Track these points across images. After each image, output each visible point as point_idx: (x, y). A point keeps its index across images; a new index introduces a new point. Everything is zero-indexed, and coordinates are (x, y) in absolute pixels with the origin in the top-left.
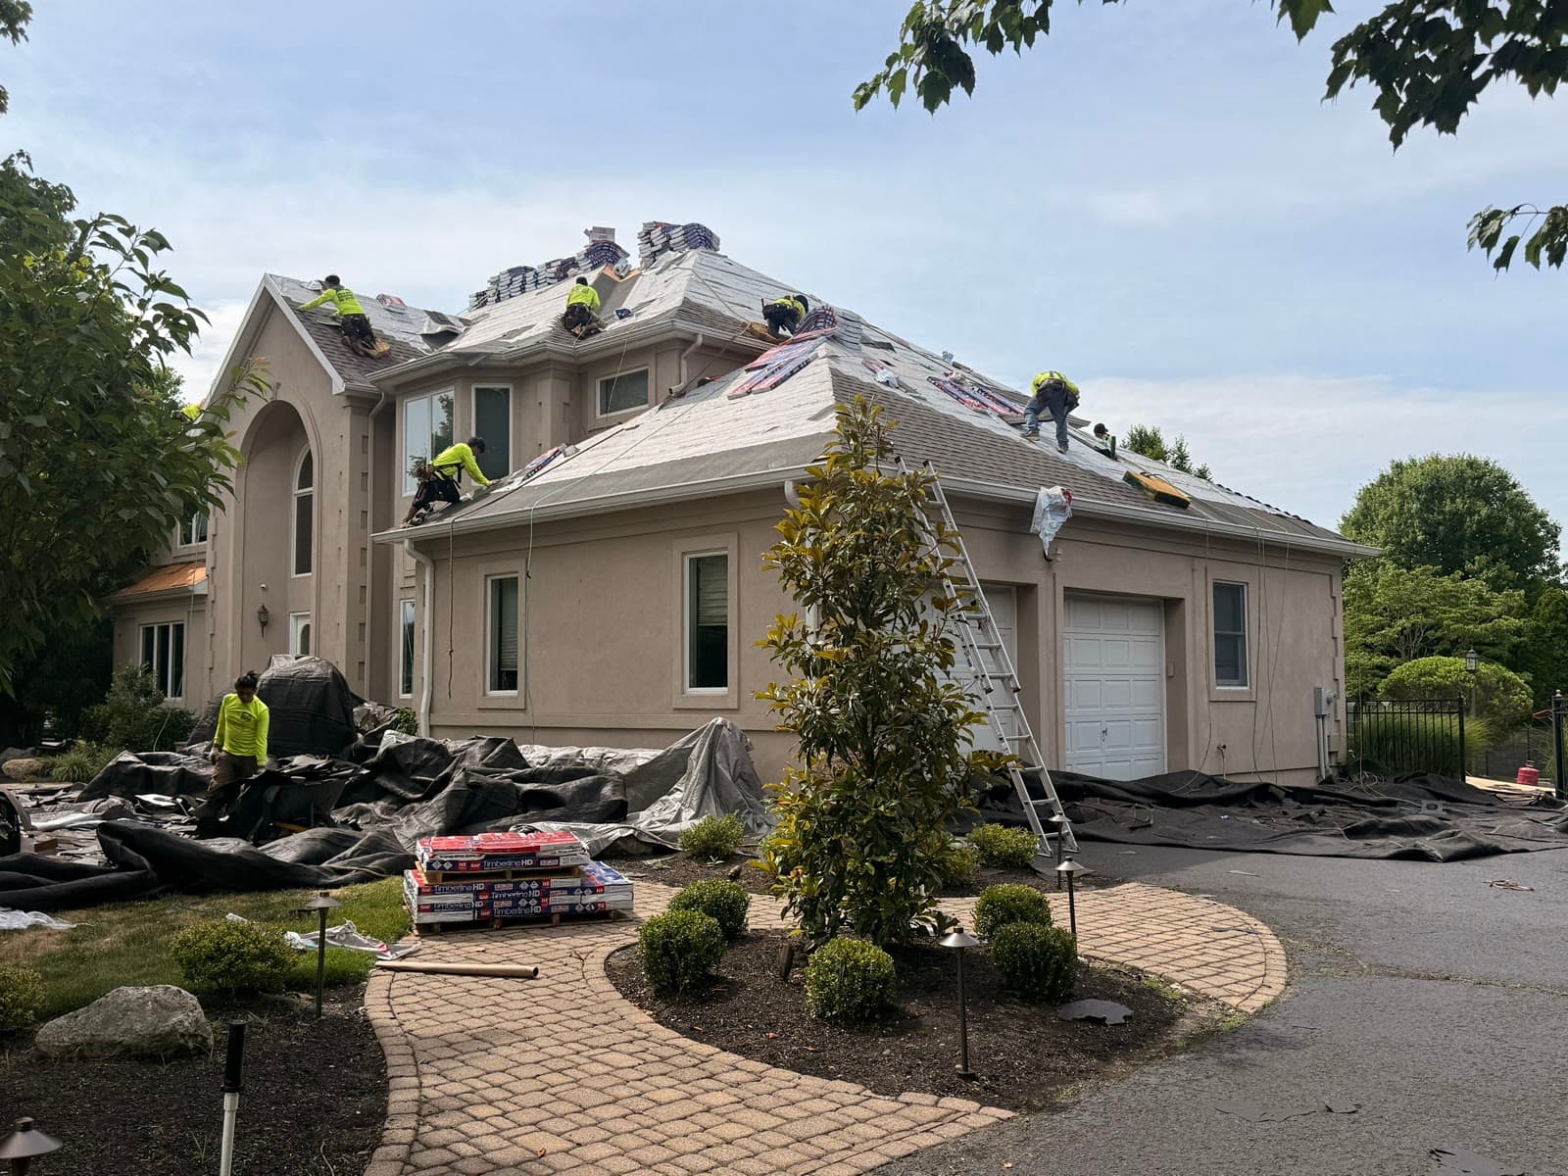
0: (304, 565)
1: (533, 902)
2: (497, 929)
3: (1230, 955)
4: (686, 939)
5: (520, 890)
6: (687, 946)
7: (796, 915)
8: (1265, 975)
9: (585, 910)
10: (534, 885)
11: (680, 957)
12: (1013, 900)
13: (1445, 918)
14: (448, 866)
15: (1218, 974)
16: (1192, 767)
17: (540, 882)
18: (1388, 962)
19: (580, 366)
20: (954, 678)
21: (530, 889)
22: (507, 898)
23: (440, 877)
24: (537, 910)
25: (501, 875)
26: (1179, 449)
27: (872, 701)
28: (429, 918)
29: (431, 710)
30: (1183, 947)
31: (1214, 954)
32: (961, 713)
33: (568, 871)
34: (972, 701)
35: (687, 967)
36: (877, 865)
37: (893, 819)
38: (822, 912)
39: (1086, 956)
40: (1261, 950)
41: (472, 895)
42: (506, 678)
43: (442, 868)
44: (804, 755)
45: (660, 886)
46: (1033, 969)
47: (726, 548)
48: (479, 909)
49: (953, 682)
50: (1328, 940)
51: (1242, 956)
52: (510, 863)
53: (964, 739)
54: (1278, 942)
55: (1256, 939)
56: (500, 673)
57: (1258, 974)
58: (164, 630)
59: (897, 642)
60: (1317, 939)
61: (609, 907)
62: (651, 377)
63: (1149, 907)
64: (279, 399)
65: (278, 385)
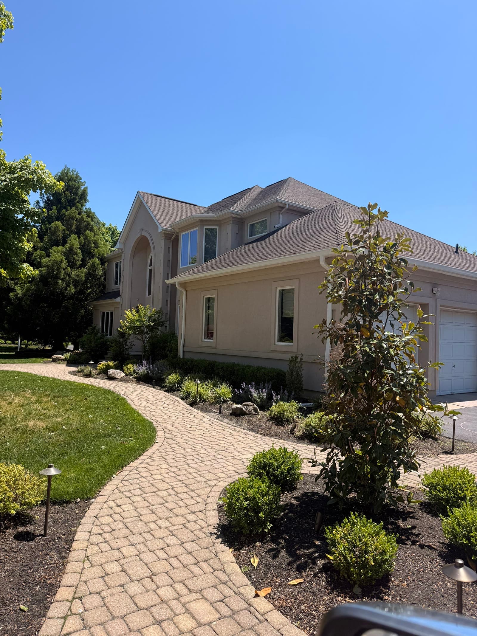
19: (242, 219)
29: (184, 346)
42: (210, 335)
47: (294, 286)
56: (208, 333)
62: (268, 222)
64: (142, 235)
65: (142, 230)
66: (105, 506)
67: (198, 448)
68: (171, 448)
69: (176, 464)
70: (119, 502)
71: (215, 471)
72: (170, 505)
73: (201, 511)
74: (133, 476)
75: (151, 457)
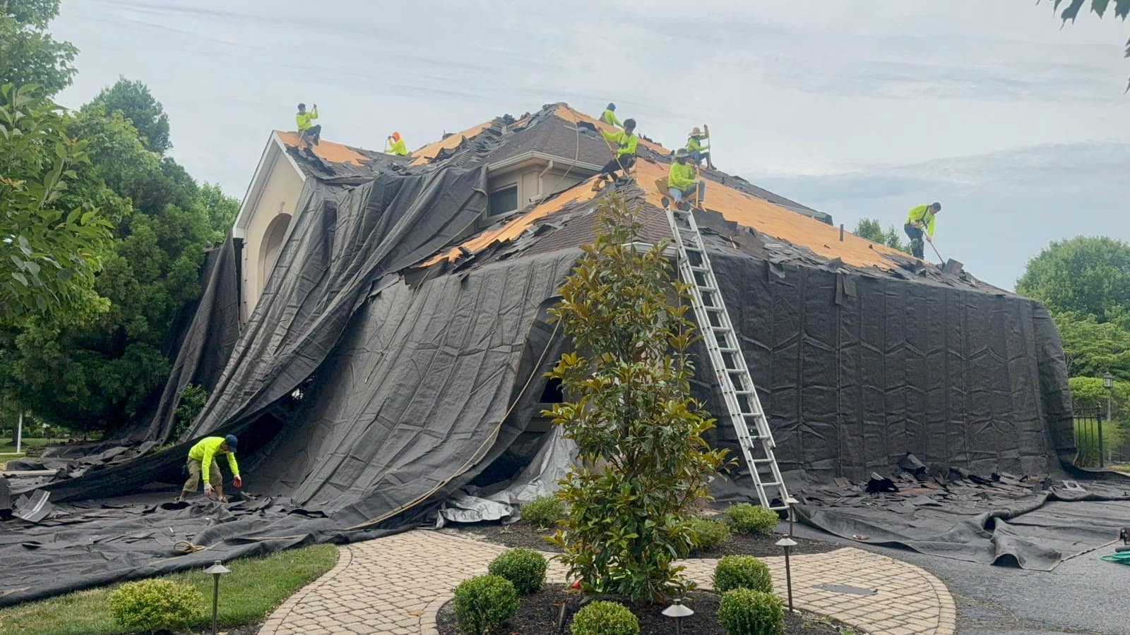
3: (912, 609)
4: (487, 599)
6: (487, 603)
8: (938, 627)
11: (483, 611)
12: (741, 568)
13: (1084, 577)
15: (901, 626)
18: (1035, 616)
30: (877, 602)
31: (901, 607)
35: (488, 620)
39: (801, 610)
40: (937, 604)
46: (749, 626)
50: (990, 596)
51: (921, 610)
54: (951, 598)
55: (935, 595)
57: (933, 625)
60: (981, 596)
62: (519, 191)
63: (856, 567)
64: (284, 212)
65: (283, 203)
66: (280, 627)
67: (406, 565)
68: (365, 567)
69: (374, 584)
70: (299, 623)
71: (432, 587)
72: (372, 622)
73: (414, 625)
74: (312, 599)
75: (334, 578)
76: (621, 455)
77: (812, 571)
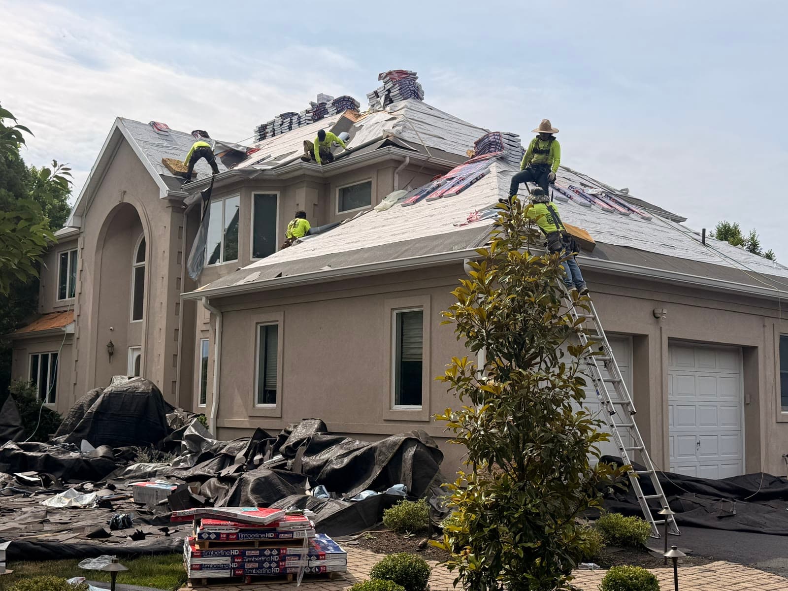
0: (138, 315)
1: (274, 565)
2: (247, 584)
5: (265, 556)
7: (465, 585)
9: (311, 571)
10: (275, 552)
12: (631, 579)
14: (213, 537)
16: (764, 470)
17: (279, 550)
19: (325, 179)
20: (586, 408)
21: (271, 555)
22: (255, 562)
23: (207, 544)
24: (276, 570)
25: (251, 544)
26: (753, 239)
27: (523, 423)
28: (198, 575)
29: (217, 417)
32: (590, 434)
33: (299, 542)
34: (599, 426)
36: (526, 550)
37: (538, 514)
38: (484, 584)
41: (229, 558)
42: (268, 395)
43: (209, 538)
44: (472, 463)
45: (369, 552)
47: (422, 306)
48: (234, 568)
49: (584, 410)
52: (258, 535)
53: (593, 453)
56: (265, 391)
58: (45, 357)
59: (542, 379)
61: (329, 570)
62: (374, 186)
63: (734, 581)
64: (125, 201)
65: (125, 192)
76: (513, 462)
77: (691, 584)
